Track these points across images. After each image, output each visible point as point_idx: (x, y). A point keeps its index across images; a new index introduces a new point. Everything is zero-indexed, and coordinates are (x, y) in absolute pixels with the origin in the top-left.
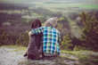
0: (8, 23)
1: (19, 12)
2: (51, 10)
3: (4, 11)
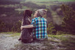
0: (5, 15)
1: (13, 6)
2: (37, 4)
3: (2, 6)
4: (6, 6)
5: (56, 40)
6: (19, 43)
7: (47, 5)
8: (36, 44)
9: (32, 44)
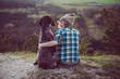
0: (11, 25)
1: (24, 10)
2: (63, 7)
3: (6, 10)
4: (13, 11)
5: (94, 64)
6: (35, 69)
7: (78, 8)
8: (61, 70)
9: (56, 71)
